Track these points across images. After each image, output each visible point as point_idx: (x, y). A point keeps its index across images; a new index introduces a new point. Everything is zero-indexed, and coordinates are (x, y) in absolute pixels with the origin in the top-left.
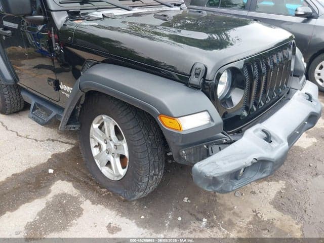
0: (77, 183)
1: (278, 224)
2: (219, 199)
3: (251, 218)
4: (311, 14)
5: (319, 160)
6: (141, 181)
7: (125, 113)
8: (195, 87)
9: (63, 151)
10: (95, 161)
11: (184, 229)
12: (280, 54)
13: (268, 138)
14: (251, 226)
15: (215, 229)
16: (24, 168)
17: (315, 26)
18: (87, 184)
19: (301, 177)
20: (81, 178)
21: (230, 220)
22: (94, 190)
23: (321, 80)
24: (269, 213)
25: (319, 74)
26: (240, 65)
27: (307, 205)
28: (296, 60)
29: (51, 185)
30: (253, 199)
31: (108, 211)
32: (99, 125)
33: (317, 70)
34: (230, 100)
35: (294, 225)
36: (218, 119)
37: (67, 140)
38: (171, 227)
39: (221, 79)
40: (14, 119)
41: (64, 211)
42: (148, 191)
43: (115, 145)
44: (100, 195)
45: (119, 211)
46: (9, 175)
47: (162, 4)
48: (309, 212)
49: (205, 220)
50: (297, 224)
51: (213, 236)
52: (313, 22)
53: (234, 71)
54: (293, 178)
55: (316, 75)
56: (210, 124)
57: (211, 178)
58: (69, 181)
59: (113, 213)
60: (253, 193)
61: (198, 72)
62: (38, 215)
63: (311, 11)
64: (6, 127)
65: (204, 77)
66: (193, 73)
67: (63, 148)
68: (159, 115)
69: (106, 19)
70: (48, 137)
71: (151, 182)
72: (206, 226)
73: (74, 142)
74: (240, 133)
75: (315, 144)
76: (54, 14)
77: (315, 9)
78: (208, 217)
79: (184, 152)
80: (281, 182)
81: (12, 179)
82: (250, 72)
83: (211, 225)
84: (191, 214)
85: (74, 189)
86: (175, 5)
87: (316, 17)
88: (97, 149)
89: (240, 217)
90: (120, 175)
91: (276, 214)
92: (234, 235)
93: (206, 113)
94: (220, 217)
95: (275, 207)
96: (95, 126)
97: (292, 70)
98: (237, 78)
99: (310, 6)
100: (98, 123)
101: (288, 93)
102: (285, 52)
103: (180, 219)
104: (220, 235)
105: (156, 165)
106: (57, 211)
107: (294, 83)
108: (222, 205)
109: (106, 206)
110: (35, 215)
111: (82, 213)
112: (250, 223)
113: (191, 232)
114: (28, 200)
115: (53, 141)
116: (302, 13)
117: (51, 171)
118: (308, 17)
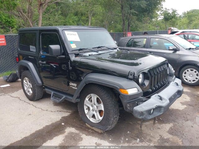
0: (77, 128)
1: (171, 140)
2: (143, 131)
3: (159, 138)
4: (176, 49)
5: (188, 115)
6: (110, 120)
7: (102, 91)
8: (131, 79)
9: (67, 115)
10: (86, 116)
11: (130, 143)
12: (162, 67)
13: (161, 98)
14: (159, 141)
15: (143, 143)
16: (50, 123)
17: (179, 54)
18: (81, 128)
19: (180, 121)
20: (78, 126)
21: (149, 139)
22: (85, 130)
23: (186, 79)
24: (167, 136)
25: (185, 76)
26: (146, 71)
27: (184, 132)
28: (170, 69)
29: (65, 129)
30: (159, 131)
31: (94, 138)
32: (88, 99)
33: (184, 75)
34: (144, 84)
35: (178, 140)
36: (141, 91)
37: (67, 111)
38: (124, 143)
39: (140, 77)
40: (38, 103)
41: (74, 139)
42: (113, 126)
43: (97, 107)
44: (89, 132)
45: (99, 138)
46: (44, 126)
47: (109, 49)
48: (185, 135)
49: (138, 139)
50: (180, 139)
51: (143, 145)
52: (178, 52)
53: (144, 74)
54: (176, 122)
55: (183, 77)
56: (138, 92)
57: (141, 112)
58: (73, 127)
59: (97, 139)
60: (159, 128)
61: (131, 74)
62: (63, 140)
63: (176, 48)
64: (35, 107)
65: (134, 76)
66: (130, 74)
67: (66, 114)
68: (119, 89)
69: (90, 56)
70: (57, 110)
71: (114, 121)
72: (139, 142)
73: (70, 111)
74: (149, 98)
75: (186, 108)
76: (70, 55)
77: (178, 47)
78: (140, 138)
79: (128, 105)
80: (171, 124)
81: (46, 128)
82: (150, 74)
83: (141, 141)
84: (132, 137)
85: (76, 130)
86: (114, 49)
87: (179, 50)
88: (87, 110)
89: (154, 138)
90: (100, 120)
91: (170, 136)
92: (152, 144)
93: (136, 88)
94: (145, 138)
95: (169, 133)
96: (87, 99)
97: (168, 73)
98: (146, 76)
99: (175, 45)
100: (88, 98)
101: (168, 83)
102: (164, 66)
103: (127, 139)
104: (146, 145)
105: (116, 113)
106: (71, 139)
107: (170, 79)
108: (145, 134)
109: (93, 136)
110: (62, 140)
111: (82, 139)
112: (159, 140)
113: (133, 144)
114: (56, 135)
115: (60, 111)
116: (172, 49)
117: (63, 124)
118: (175, 50)
